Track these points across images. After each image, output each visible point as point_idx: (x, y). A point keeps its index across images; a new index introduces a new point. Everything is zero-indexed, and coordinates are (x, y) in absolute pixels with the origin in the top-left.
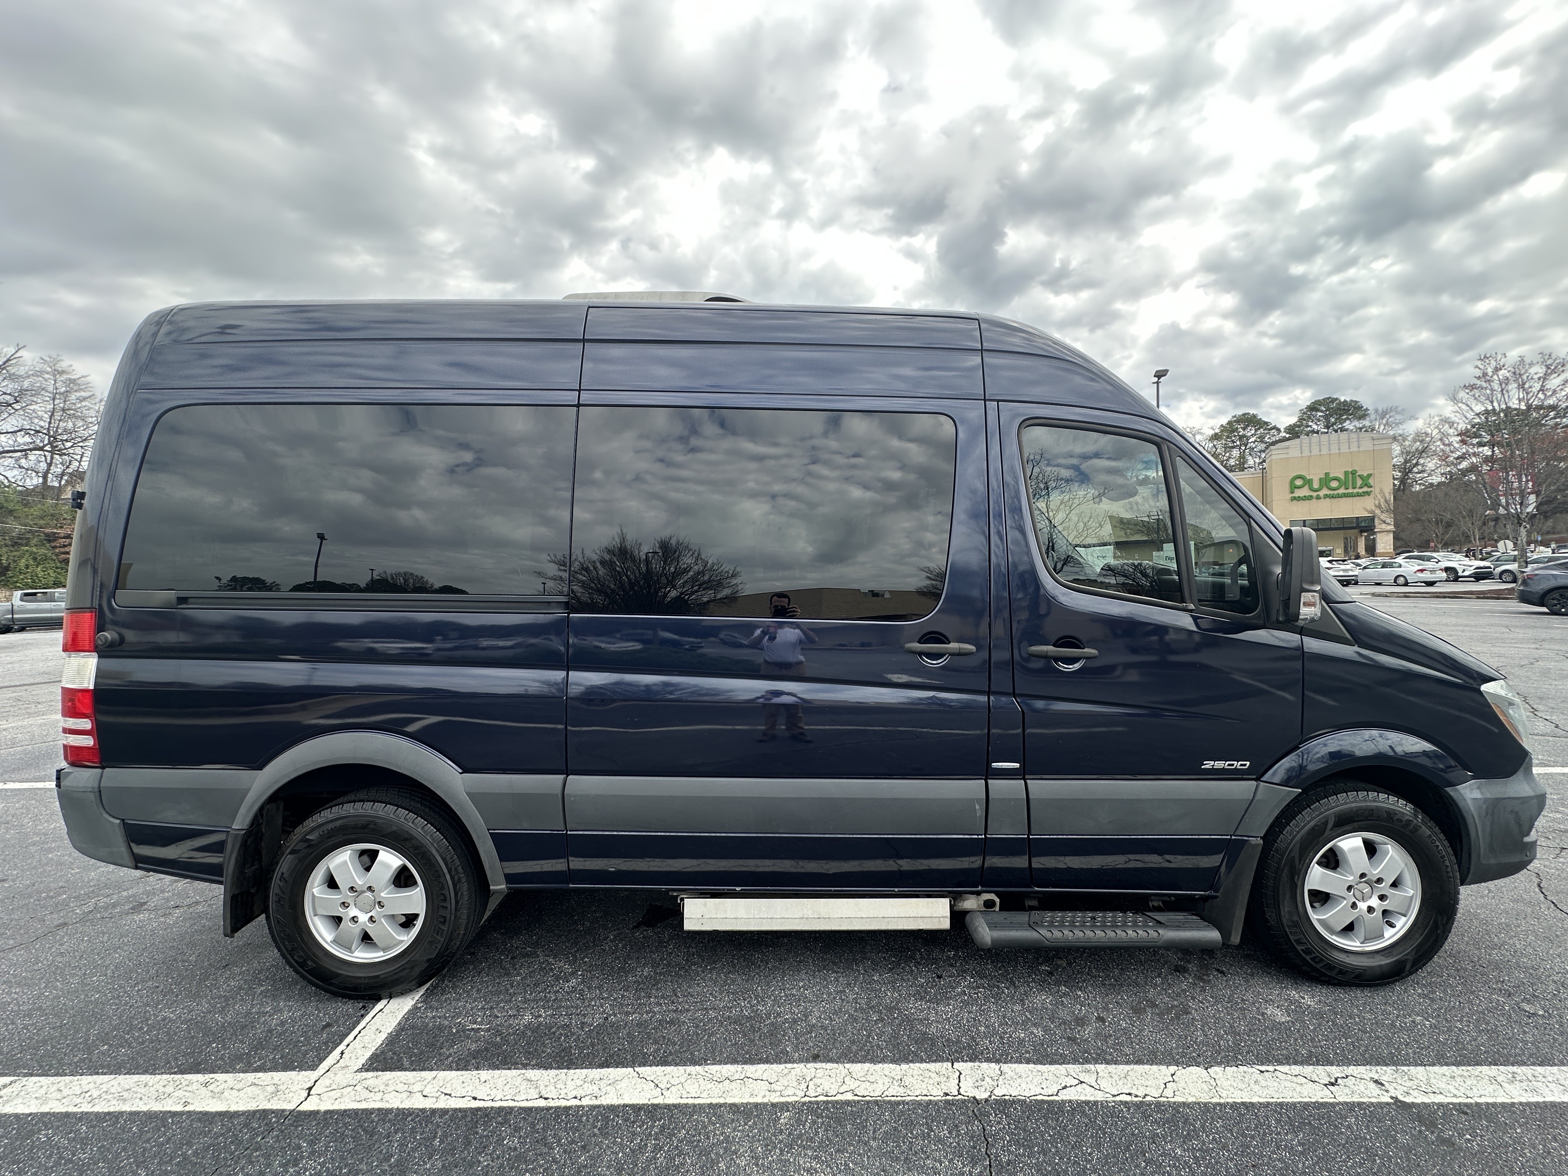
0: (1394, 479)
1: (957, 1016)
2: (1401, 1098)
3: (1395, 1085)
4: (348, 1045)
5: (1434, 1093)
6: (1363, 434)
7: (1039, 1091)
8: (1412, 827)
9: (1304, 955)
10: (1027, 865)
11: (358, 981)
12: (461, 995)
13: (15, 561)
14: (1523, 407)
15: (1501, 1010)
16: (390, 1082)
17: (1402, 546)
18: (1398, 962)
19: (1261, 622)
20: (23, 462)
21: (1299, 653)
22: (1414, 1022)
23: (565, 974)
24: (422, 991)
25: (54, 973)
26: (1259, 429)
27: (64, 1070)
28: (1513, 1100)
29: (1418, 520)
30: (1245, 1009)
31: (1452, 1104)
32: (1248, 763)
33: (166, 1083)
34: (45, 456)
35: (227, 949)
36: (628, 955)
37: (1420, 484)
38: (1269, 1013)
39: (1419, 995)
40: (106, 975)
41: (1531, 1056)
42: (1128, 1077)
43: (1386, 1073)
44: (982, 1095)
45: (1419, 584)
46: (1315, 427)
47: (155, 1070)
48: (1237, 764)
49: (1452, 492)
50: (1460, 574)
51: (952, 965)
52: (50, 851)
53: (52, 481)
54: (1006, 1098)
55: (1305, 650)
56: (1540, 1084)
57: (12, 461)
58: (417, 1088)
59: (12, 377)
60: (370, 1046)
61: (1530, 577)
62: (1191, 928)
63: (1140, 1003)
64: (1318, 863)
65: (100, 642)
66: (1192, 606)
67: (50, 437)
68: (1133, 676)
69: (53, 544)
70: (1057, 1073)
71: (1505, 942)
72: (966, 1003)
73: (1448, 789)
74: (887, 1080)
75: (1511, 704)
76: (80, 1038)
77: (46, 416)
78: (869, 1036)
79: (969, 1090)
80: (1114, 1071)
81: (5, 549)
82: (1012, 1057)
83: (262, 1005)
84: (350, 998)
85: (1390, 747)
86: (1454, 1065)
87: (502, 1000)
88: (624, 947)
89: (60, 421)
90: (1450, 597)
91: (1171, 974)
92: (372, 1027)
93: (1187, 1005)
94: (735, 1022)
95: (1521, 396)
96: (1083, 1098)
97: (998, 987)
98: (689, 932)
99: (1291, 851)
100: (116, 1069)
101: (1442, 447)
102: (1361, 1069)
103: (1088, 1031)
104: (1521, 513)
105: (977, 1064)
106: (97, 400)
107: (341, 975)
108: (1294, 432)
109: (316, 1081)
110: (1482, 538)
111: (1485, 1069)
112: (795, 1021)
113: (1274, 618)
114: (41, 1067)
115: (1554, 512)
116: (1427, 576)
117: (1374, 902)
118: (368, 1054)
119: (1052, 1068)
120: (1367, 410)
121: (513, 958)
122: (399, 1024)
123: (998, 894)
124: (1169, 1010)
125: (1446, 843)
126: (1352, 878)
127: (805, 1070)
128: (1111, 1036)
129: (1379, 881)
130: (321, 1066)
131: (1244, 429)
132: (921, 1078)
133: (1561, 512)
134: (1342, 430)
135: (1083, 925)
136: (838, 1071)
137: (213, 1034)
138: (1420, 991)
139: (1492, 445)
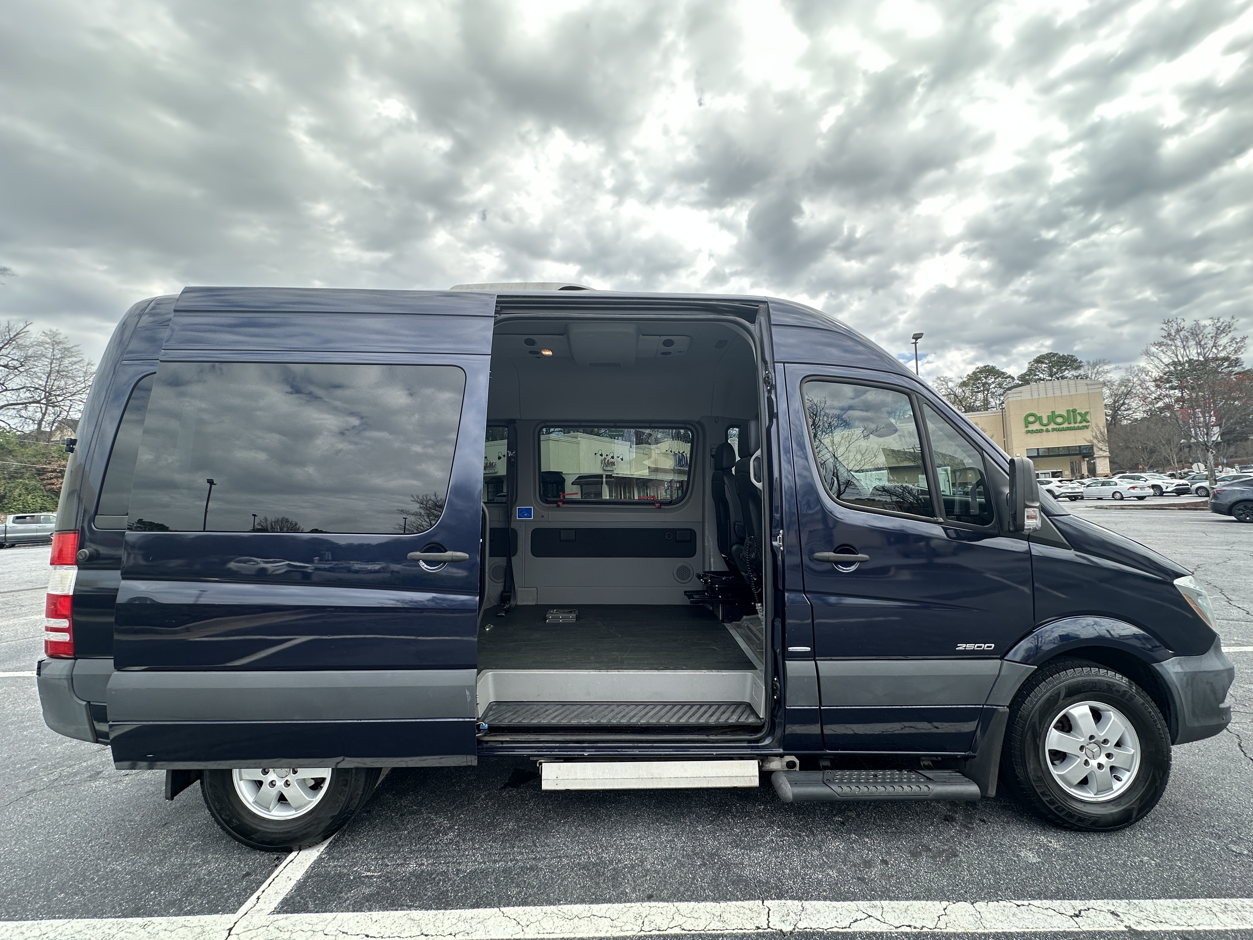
0: (1106, 415)
1: (766, 860)
2: (1134, 927)
3: (1128, 915)
4: (263, 891)
5: (1161, 922)
6: (1079, 381)
7: (834, 924)
8: (1127, 696)
9: (1048, 805)
10: (819, 732)
11: (274, 836)
12: (358, 847)
13: (10, 491)
14: (1201, 359)
15: (1213, 851)
16: (297, 923)
17: (1117, 468)
18: (1125, 810)
19: (996, 532)
20: (23, 413)
21: (1028, 556)
22: (1141, 861)
23: (444, 828)
24: (326, 843)
25: (23, 832)
26: (997, 378)
27: (27, 915)
28: (1226, 928)
29: (1128, 447)
30: (1002, 852)
31: (1176, 931)
32: (993, 645)
33: (111, 925)
34: (41, 408)
35: (167, 810)
36: (497, 812)
37: (1127, 419)
38: (1023, 855)
39: (1146, 838)
40: (66, 833)
41: (1239, 889)
42: (909, 912)
43: (1120, 905)
44: (787, 928)
45: (1132, 498)
46: (1041, 375)
47: (102, 914)
48: (984, 646)
49: (1152, 426)
50: (1164, 490)
51: (762, 817)
52: (25, 728)
53: (45, 427)
54: (808, 930)
55: (1033, 554)
56: (1248, 914)
57: (14, 412)
58: (319, 927)
59: (19, 347)
60: (281, 892)
61: (1220, 492)
62: (955, 783)
63: (916, 847)
64: (1055, 727)
65: (81, 557)
66: (941, 520)
67: (46, 393)
68: (905, 576)
69: (42, 477)
70: (849, 908)
71: (1213, 792)
72: (774, 850)
73: (1154, 665)
74: (709, 916)
75: (1199, 595)
76: (42, 888)
77: (44, 377)
78: (694, 879)
79: (777, 924)
80: (897, 906)
81: (3, 482)
82: (812, 896)
83: (194, 857)
84: (266, 850)
85: (1108, 631)
86: (1176, 898)
87: (392, 851)
88: (493, 805)
89: (55, 380)
90: (1157, 509)
91: (942, 823)
92: (284, 875)
93: (955, 849)
94: (584, 868)
95: (1199, 351)
96: (871, 930)
97: (800, 836)
98: (546, 791)
99: (1032, 717)
100: (71, 914)
101: (1141, 390)
102: (1100, 902)
103: (874, 872)
104: (1208, 441)
105: (783, 901)
106: (85, 364)
107: (260, 831)
108: (1025, 380)
109: (236, 923)
110: (1179, 462)
111: (1202, 901)
112: (633, 867)
113: (1006, 528)
114: (8, 913)
115: (1235, 440)
116: (1138, 492)
117: (1103, 760)
118: (280, 898)
119: (845, 904)
120: (1081, 362)
121: (402, 815)
122: (307, 872)
123: (797, 756)
124: (940, 853)
125: (1157, 709)
126: (1083, 739)
127: (641, 909)
128: (893, 876)
129: (1105, 741)
130: (240, 909)
131: (986, 378)
132: (737, 914)
133: (1241, 441)
134: (1063, 378)
135: (867, 781)
136: (668, 909)
137: (151, 883)
138: (1146, 835)
139: (1181, 388)
